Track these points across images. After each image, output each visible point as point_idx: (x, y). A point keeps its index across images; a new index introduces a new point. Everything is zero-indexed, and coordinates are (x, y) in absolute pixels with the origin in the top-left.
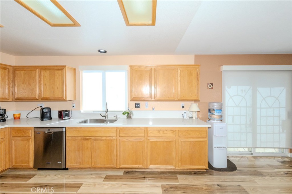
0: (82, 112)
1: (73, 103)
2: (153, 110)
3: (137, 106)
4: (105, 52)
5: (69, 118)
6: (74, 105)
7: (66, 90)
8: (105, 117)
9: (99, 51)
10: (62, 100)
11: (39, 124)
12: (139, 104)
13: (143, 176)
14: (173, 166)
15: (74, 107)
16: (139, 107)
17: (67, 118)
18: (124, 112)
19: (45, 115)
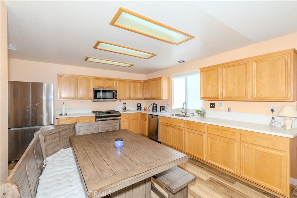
0: (173, 108)
1: (168, 102)
2: (229, 111)
3: (212, 106)
4: (184, 61)
5: (164, 111)
6: (169, 103)
7: (162, 93)
8: (185, 114)
9: (179, 62)
10: (160, 99)
11: (152, 113)
12: (214, 104)
13: (202, 166)
14: (232, 170)
15: (168, 104)
16: (214, 107)
17: (163, 111)
18: (198, 110)
19: (155, 108)
